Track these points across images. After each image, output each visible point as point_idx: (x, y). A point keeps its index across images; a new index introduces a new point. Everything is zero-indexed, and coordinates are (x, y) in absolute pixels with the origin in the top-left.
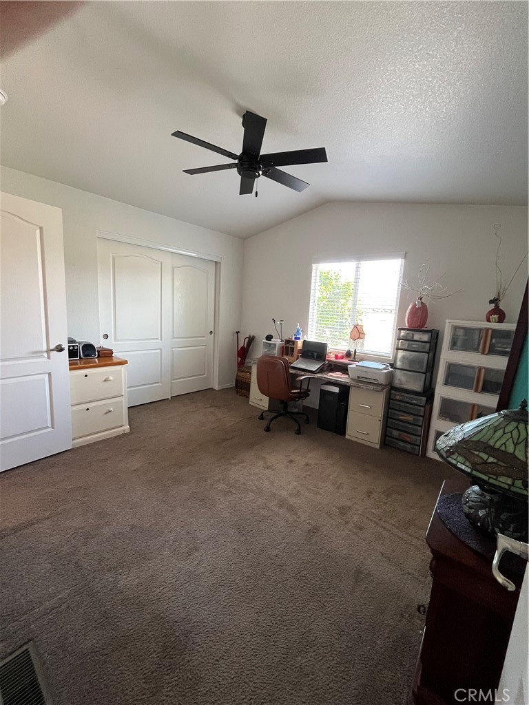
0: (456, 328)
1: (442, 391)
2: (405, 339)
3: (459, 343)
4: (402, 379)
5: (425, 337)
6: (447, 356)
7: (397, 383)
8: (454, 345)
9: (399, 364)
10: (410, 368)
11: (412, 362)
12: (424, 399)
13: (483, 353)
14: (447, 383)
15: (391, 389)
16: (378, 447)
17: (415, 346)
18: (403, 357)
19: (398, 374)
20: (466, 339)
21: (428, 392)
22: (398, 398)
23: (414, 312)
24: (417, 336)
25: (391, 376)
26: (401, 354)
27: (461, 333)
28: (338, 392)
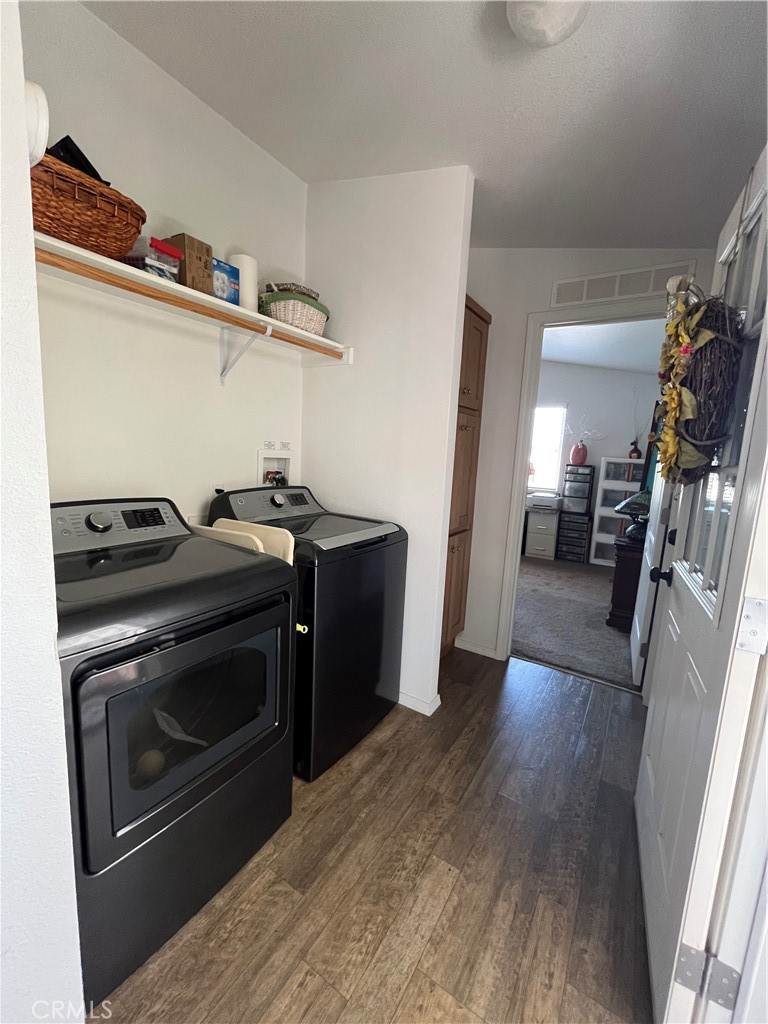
0: (609, 463)
1: (600, 511)
2: (571, 473)
3: (611, 475)
4: (569, 506)
5: (587, 471)
6: (603, 484)
7: (565, 508)
8: (607, 476)
9: (566, 493)
10: (575, 495)
11: (576, 490)
12: (587, 518)
13: (628, 481)
14: (603, 505)
15: (561, 512)
16: (553, 559)
17: (579, 478)
18: (570, 487)
19: (566, 500)
20: (615, 471)
21: (589, 513)
22: (567, 519)
23: (577, 451)
24: (581, 470)
25: (561, 502)
26: (568, 485)
27: (613, 466)
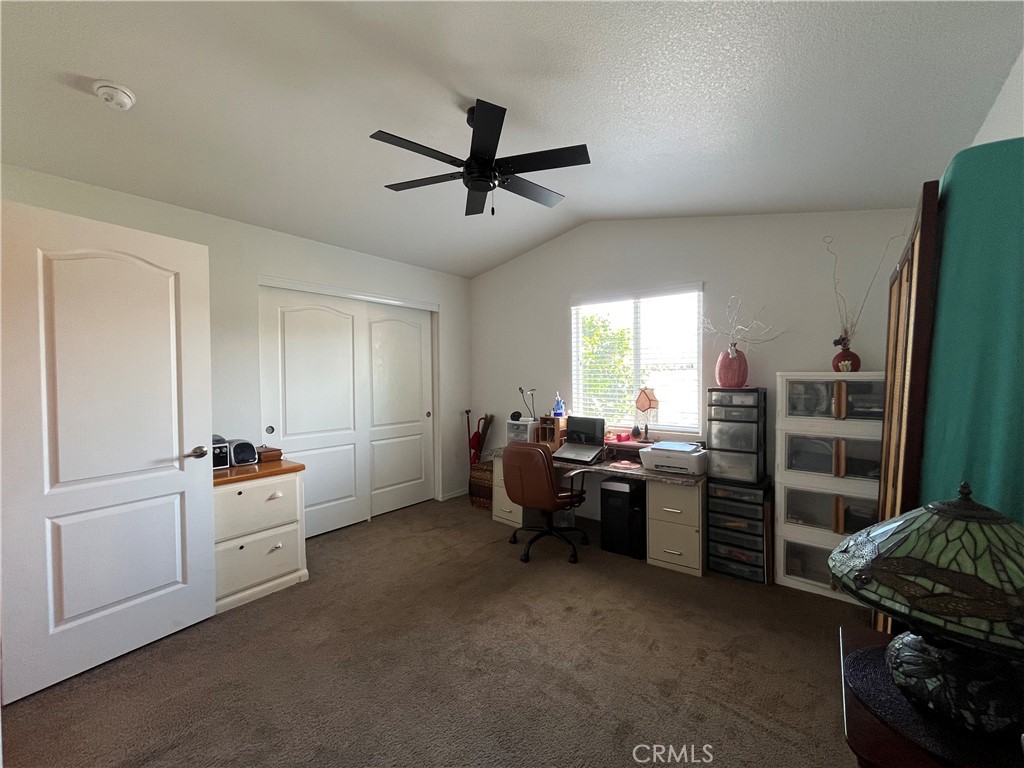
0: (792, 384)
1: (786, 479)
2: (719, 404)
3: (801, 407)
4: (722, 465)
5: (750, 400)
6: (786, 426)
7: (715, 471)
8: (793, 409)
9: (715, 442)
10: (733, 446)
11: (734, 437)
12: (761, 492)
13: (838, 417)
14: (790, 466)
15: (708, 480)
16: (699, 574)
17: (735, 413)
18: (720, 431)
19: (715, 456)
20: (807, 398)
21: (765, 481)
22: (720, 494)
23: (727, 364)
24: (737, 399)
25: (705, 461)
26: (716, 427)
27: (801, 388)
28: (627, 490)
